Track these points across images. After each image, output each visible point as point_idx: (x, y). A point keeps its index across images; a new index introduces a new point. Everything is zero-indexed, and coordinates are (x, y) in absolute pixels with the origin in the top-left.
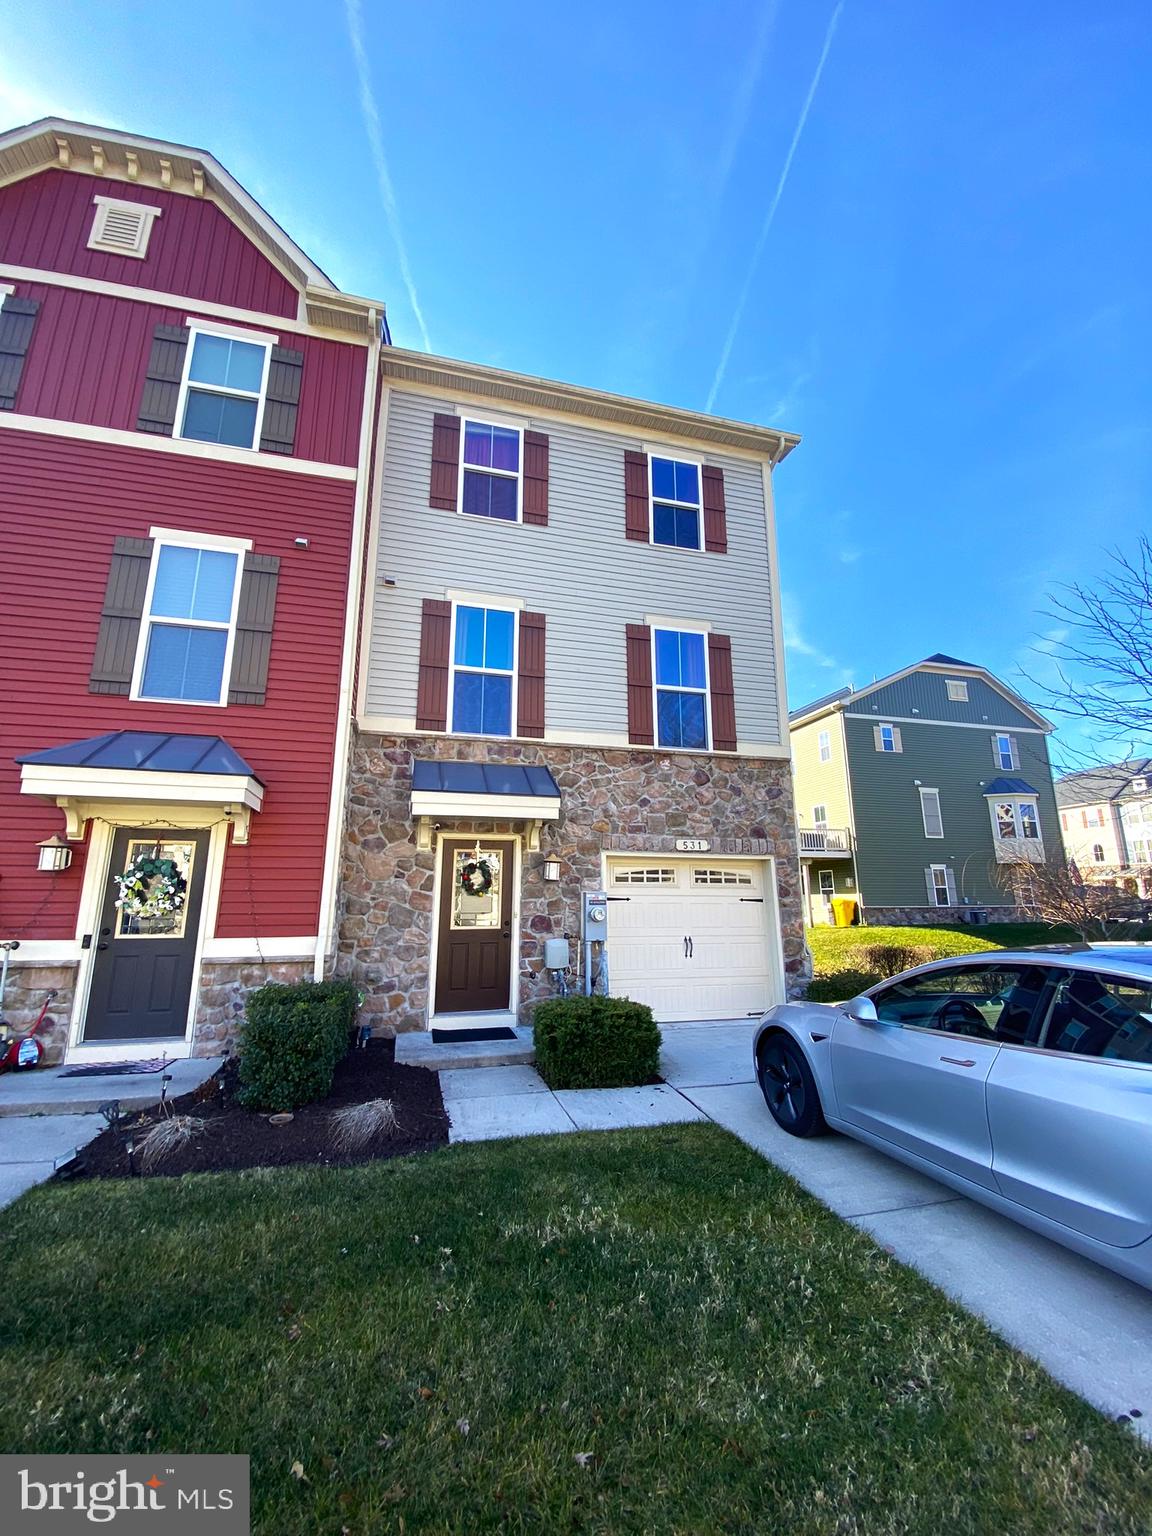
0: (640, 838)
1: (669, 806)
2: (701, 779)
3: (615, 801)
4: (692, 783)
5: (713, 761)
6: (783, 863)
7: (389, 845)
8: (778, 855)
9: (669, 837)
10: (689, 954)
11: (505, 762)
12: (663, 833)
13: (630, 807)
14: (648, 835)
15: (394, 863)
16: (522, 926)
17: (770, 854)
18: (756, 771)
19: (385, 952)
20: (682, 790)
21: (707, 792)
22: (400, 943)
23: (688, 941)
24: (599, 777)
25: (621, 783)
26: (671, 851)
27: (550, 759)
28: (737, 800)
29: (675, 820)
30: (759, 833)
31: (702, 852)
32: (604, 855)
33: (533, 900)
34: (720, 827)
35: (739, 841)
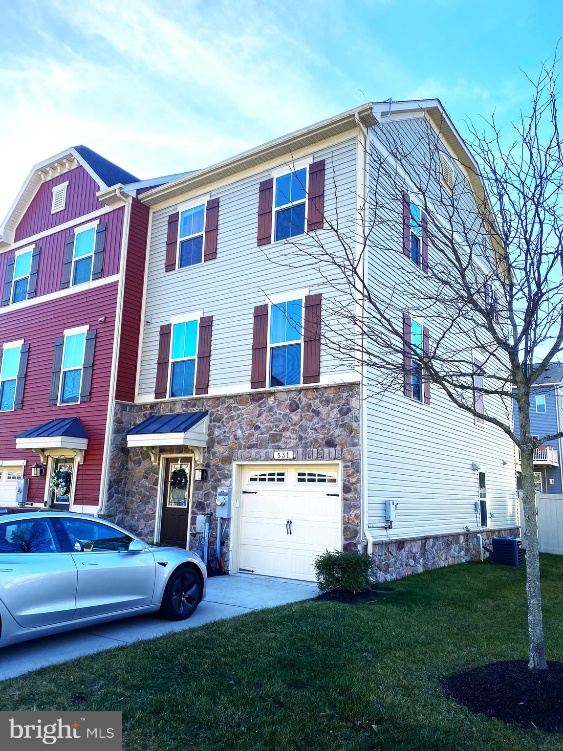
0: (253, 452)
1: (271, 429)
2: (294, 407)
3: (241, 428)
4: (288, 411)
5: (302, 392)
6: (348, 466)
7: (143, 462)
8: (344, 460)
9: (270, 450)
10: (289, 532)
11: (189, 411)
12: (266, 448)
13: (249, 432)
14: (258, 450)
15: (143, 471)
16: (192, 507)
17: (337, 459)
18: (332, 396)
19: (139, 517)
20: (280, 417)
21: (295, 417)
22: (145, 513)
23: (289, 523)
24: (234, 414)
25: (245, 416)
26: (271, 460)
27: (209, 406)
28: (316, 420)
29: (275, 438)
30: (330, 444)
31: (290, 460)
32: (234, 464)
33: (197, 492)
34: (303, 441)
35: (315, 450)
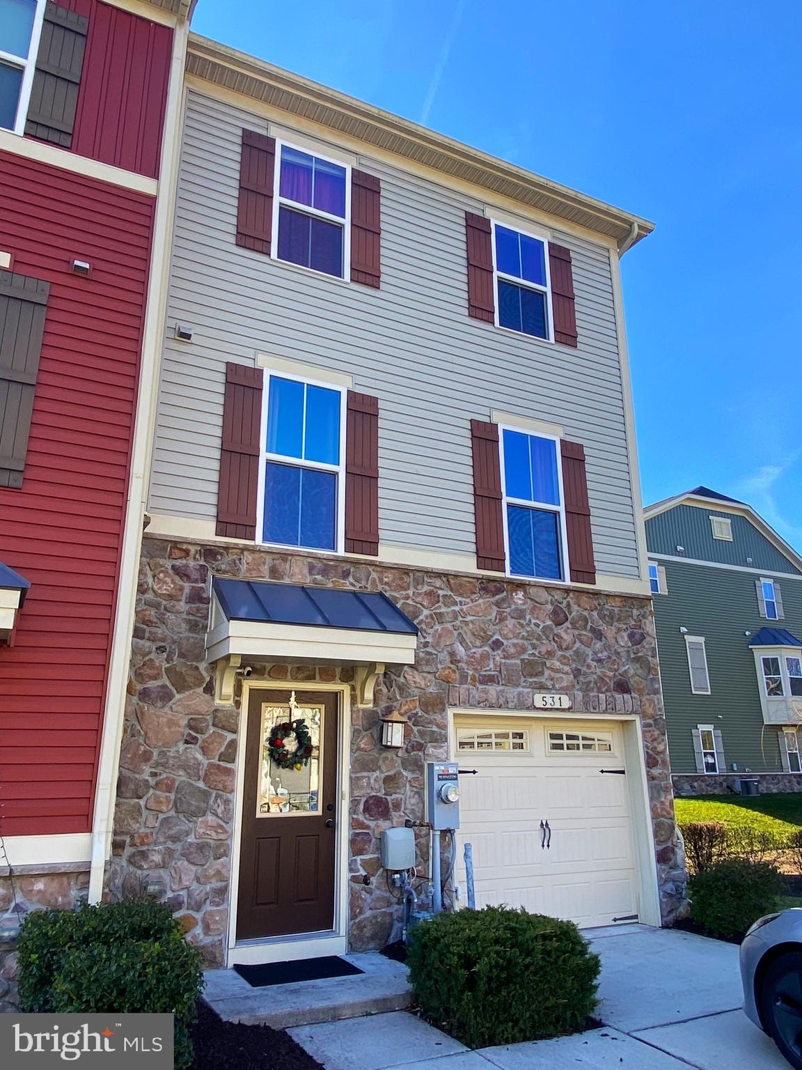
0: (493, 690)
1: (524, 650)
2: (559, 617)
3: (462, 642)
4: (549, 623)
5: (571, 595)
6: (649, 725)
7: (178, 696)
8: (644, 715)
9: (526, 690)
10: (546, 844)
11: (330, 585)
12: (518, 686)
13: (480, 650)
14: (501, 688)
15: (184, 722)
16: (353, 811)
17: (635, 713)
18: (616, 610)
19: (170, 853)
20: (539, 630)
21: (566, 633)
22: (191, 839)
23: (545, 826)
24: (444, 610)
25: (469, 618)
26: (528, 709)
27: (386, 583)
28: (599, 645)
29: (532, 669)
30: (623, 687)
31: (563, 710)
32: (450, 712)
33: (365, 774)
34: (581, 678)
35: (602, 696)
